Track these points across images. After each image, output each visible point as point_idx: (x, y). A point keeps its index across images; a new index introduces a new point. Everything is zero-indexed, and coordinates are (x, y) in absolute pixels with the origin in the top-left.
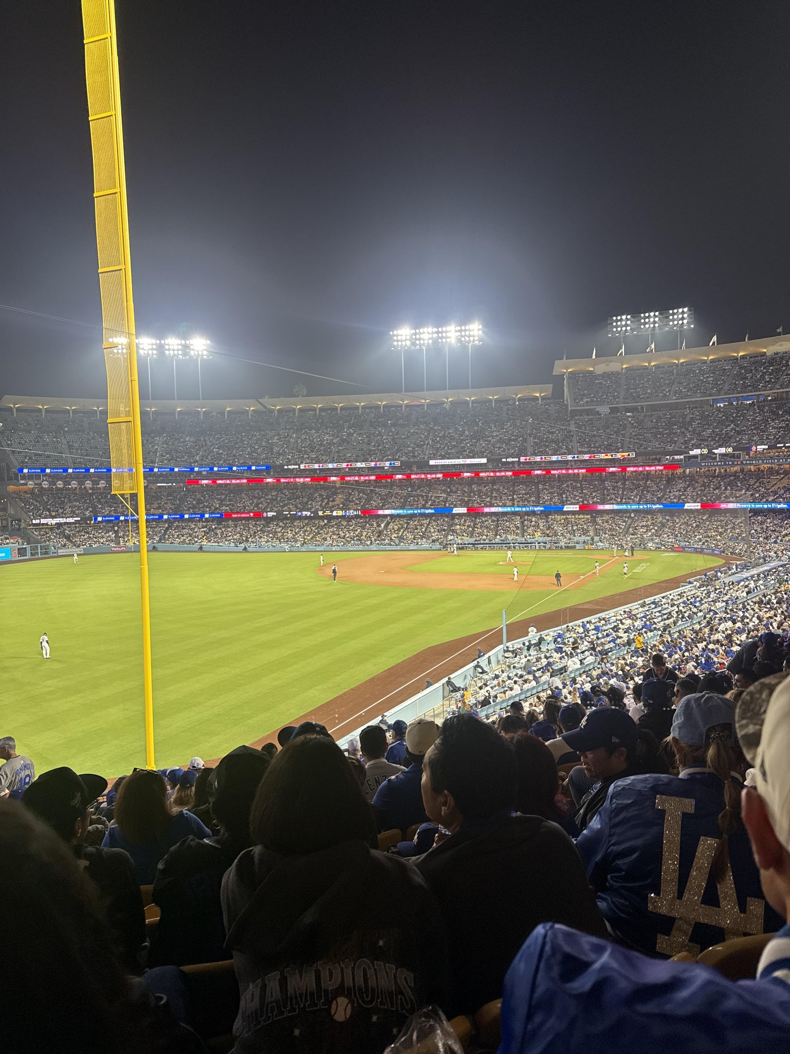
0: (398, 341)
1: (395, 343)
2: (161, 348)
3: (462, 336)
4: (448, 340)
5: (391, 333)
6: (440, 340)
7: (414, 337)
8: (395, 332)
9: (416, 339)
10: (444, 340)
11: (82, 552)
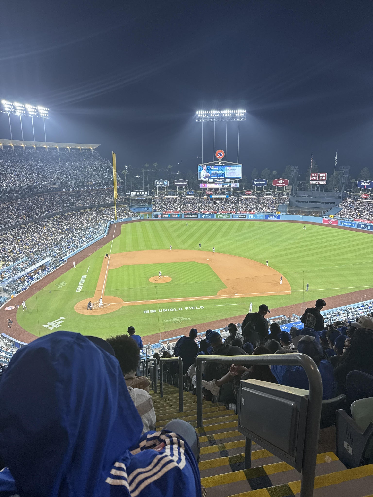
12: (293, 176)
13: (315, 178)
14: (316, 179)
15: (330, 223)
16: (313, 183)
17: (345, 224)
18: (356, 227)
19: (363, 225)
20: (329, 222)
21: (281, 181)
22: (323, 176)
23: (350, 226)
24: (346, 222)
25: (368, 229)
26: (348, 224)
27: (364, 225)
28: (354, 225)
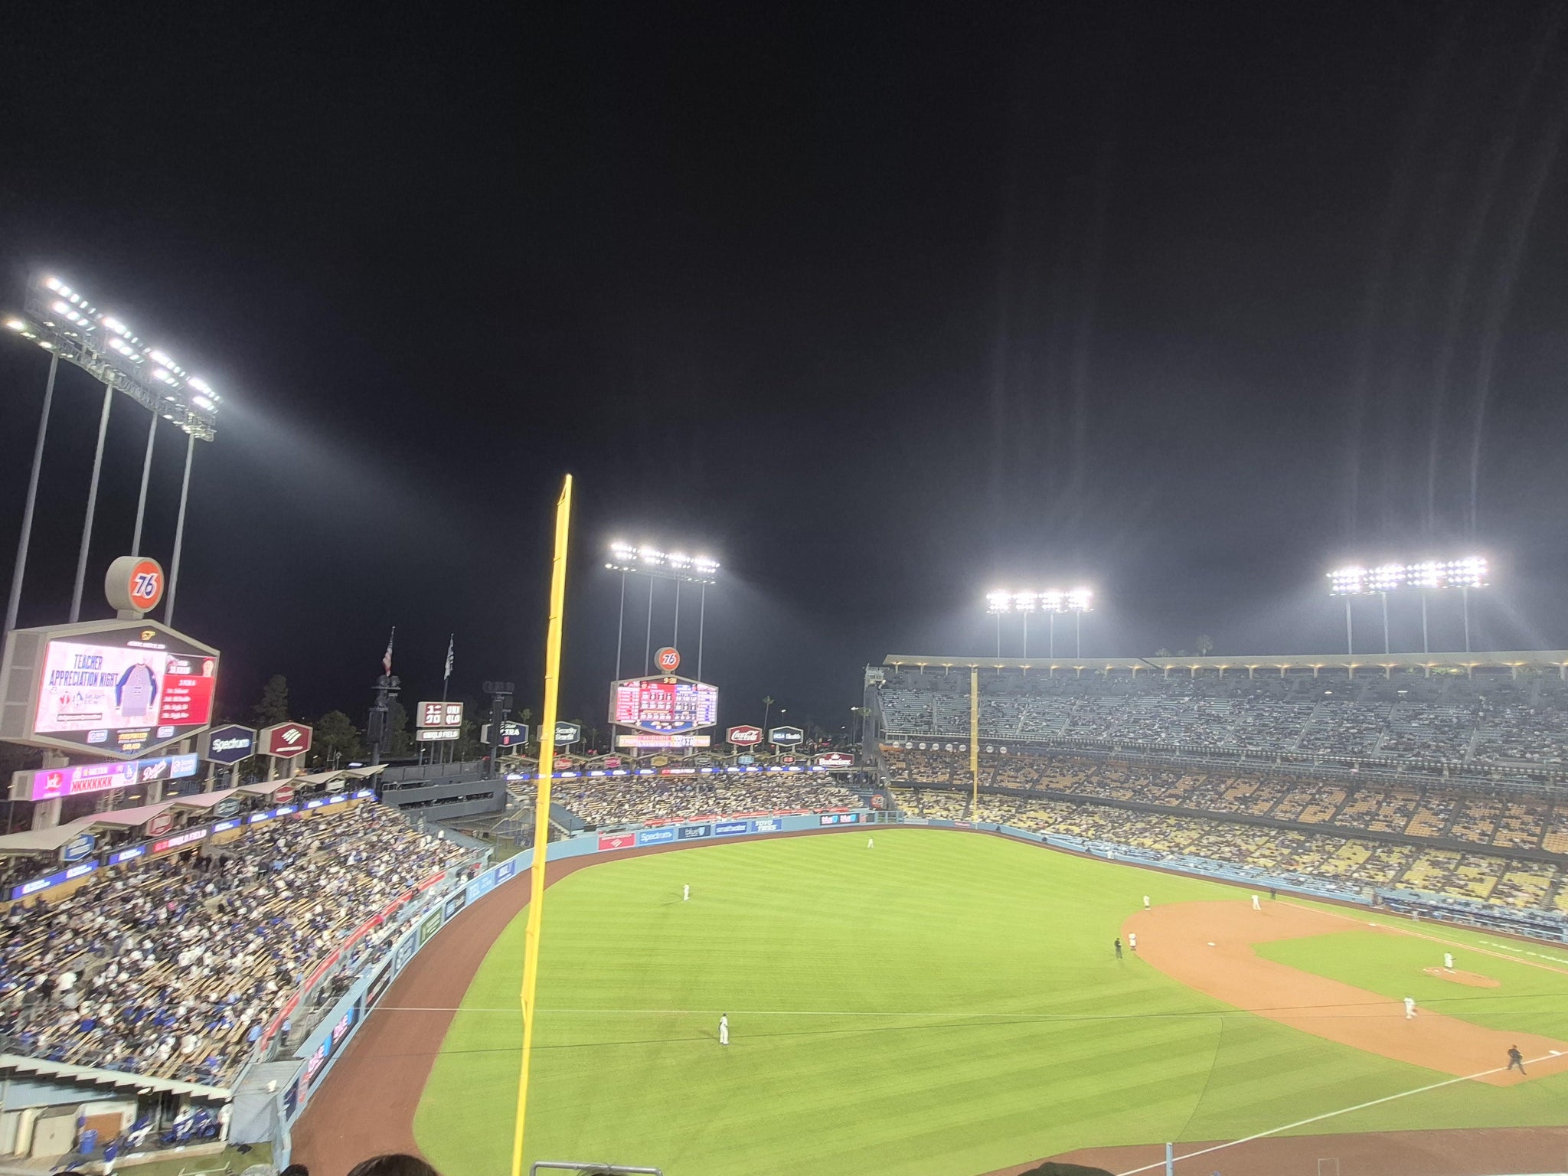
0: (1339, 585)
1: (1336, 588)
2: (1039, 602)
3: (1449, 576)
4: (1425, 582)
5: (1329, 575)
6: (1410, 583)
7: (1365, 579)
8: (1335, 574)
9: (1370, 582)
10: (1417, 583)
11: (927, 824)
12: (385, 713)
13: (437, 719)
14: (438, 721)
15: (617, 845)
16: (429, 736)
17: (651, 837)
18: (676, 839)
19: (689, 828)
20: (613, 843)
21: (292, 736)
22: (454, 712)
24: (653, 833)
25: (700, 837)
26: (658, 836)
28: (670, 835)
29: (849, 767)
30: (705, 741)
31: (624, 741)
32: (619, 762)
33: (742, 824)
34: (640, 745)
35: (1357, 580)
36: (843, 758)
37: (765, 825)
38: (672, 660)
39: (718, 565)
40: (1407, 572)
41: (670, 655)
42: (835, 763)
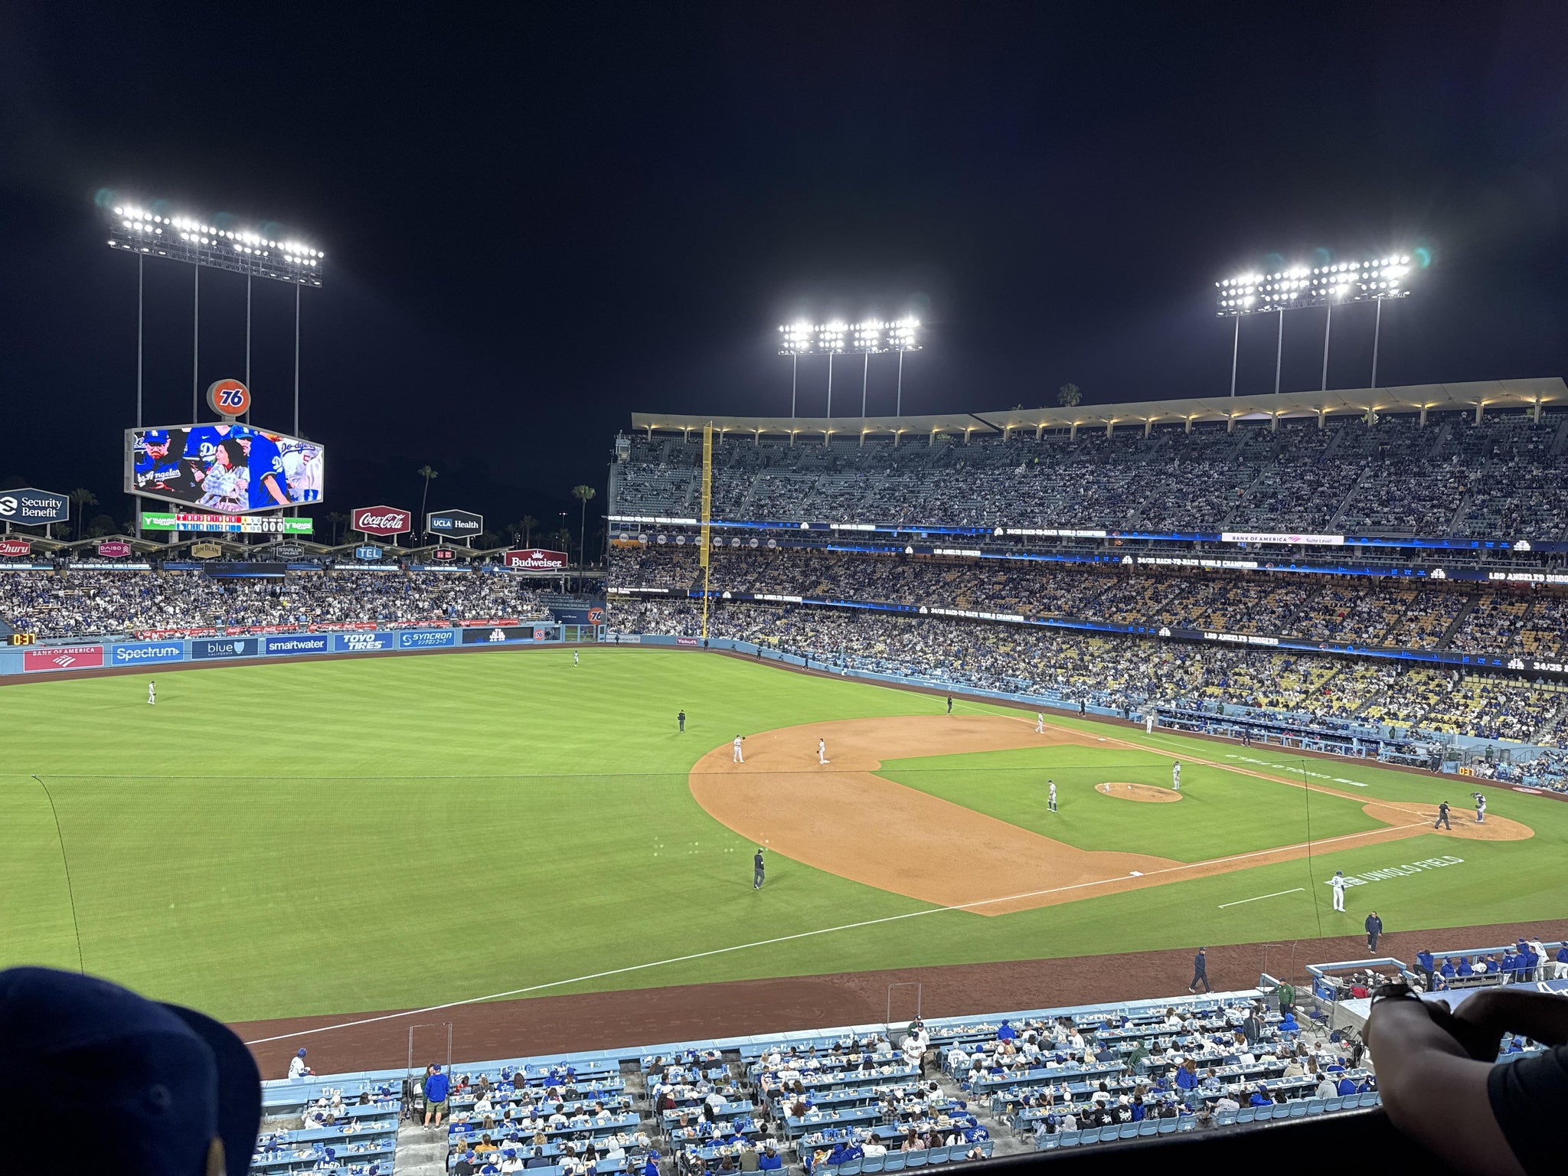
0: (1228, 298)
1: (1224, 303)
2: (851, 337)
3: (1363, 281)
4: (1331, 291)
5: (1217, 284)
6: (1314, 293)
7: (1261, 289)
8: (1226, 283)
9: (1265, 292)
10: (1323, 292)
11: (639, 641)
15: (65, 662)
17: (135, 653)
18: (188, 658)
19: (213, 643)
20: (57, 660)
23: (162, 658)
24: (141, 648)
25: (236, 654)
26: (151, 652)
27: (218, 642)
28: (176, 652)
29: (559, 570)
30: (305, 526)
31: (151, 521)
32: (126, 549)
33: (316, 639)
34: (182, 528)
35: (1250, 290)
36: (552, 558)
37: (362, 640)
38: (236, 400)
39: (321, 255)
40: (1313, 276)
41: (234, 392)
42: (535, 563)
